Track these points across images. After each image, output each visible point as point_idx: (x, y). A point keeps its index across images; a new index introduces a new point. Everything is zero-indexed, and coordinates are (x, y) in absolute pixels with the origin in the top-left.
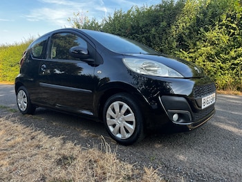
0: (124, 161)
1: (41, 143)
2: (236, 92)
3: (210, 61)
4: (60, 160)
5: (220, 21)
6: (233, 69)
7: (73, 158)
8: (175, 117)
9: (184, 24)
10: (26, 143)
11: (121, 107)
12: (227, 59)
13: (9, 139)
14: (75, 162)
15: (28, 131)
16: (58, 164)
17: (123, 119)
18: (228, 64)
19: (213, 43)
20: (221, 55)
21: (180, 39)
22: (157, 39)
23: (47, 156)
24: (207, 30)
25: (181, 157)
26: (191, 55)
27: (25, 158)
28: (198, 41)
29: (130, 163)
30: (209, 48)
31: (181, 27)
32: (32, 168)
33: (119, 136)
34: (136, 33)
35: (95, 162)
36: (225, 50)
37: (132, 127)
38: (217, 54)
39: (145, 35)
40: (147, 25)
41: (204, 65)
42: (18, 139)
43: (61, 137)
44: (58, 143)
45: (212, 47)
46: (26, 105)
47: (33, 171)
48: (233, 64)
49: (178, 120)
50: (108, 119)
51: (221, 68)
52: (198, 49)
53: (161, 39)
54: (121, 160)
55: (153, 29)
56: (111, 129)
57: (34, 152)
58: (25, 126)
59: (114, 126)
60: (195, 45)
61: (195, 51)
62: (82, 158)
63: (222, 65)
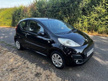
0: (58, 76)
1: (28, 66)
2: (106, 35)
3: (96, 20)
4: (36, 74)
5: (102, 2)
6: (106, 25)
7: (41, 74)
8: (77, 61)
9: (86, 2)
10: (23, 66)
11: (57, 56)
12: (104, 20)
13: (16, 63)
14: (42, 76)
15: (22, 59)
16: (36, 76)
17: (58, 60)
18: (104, 22)
19: (98, 13)
20: (102, 18)
21: (83, 10)
22: (73, 10)
23: (31, 72)
24: (96, 6)
25: (78, 75)
26: (88, 17)
27: (24, 73)
28: (91, 11)
29: (61, 78)
30: (96, 15)
31: (84, 4)
32: (27, 77)
33: (57, 65)
34: (63, 6)
35: (49, 76)
36: (103, 16)
37: (61, 64)
38: (100, 18)
39: (67, 7)
40: (68, 3)
41: (93, 23)
42: (19, 64)
43: (35, 64)
44: (34, 66)
45: (98, 14)
46: (19, 47)
47: (28, 79)
48: (106, 22)
49: (78, 62)
50: (53, 59)
51: (101, 24)
52: (91, 15)
53: (74, 10)
54: (57, 76)
55: (71, 5)
56: (54, 63)
57: (26, 70)
58: (21, 57)
59: (55, 62)
60: (90, 13)
61: (90, 16)
62: (44, 74)
63: (101, 23)
